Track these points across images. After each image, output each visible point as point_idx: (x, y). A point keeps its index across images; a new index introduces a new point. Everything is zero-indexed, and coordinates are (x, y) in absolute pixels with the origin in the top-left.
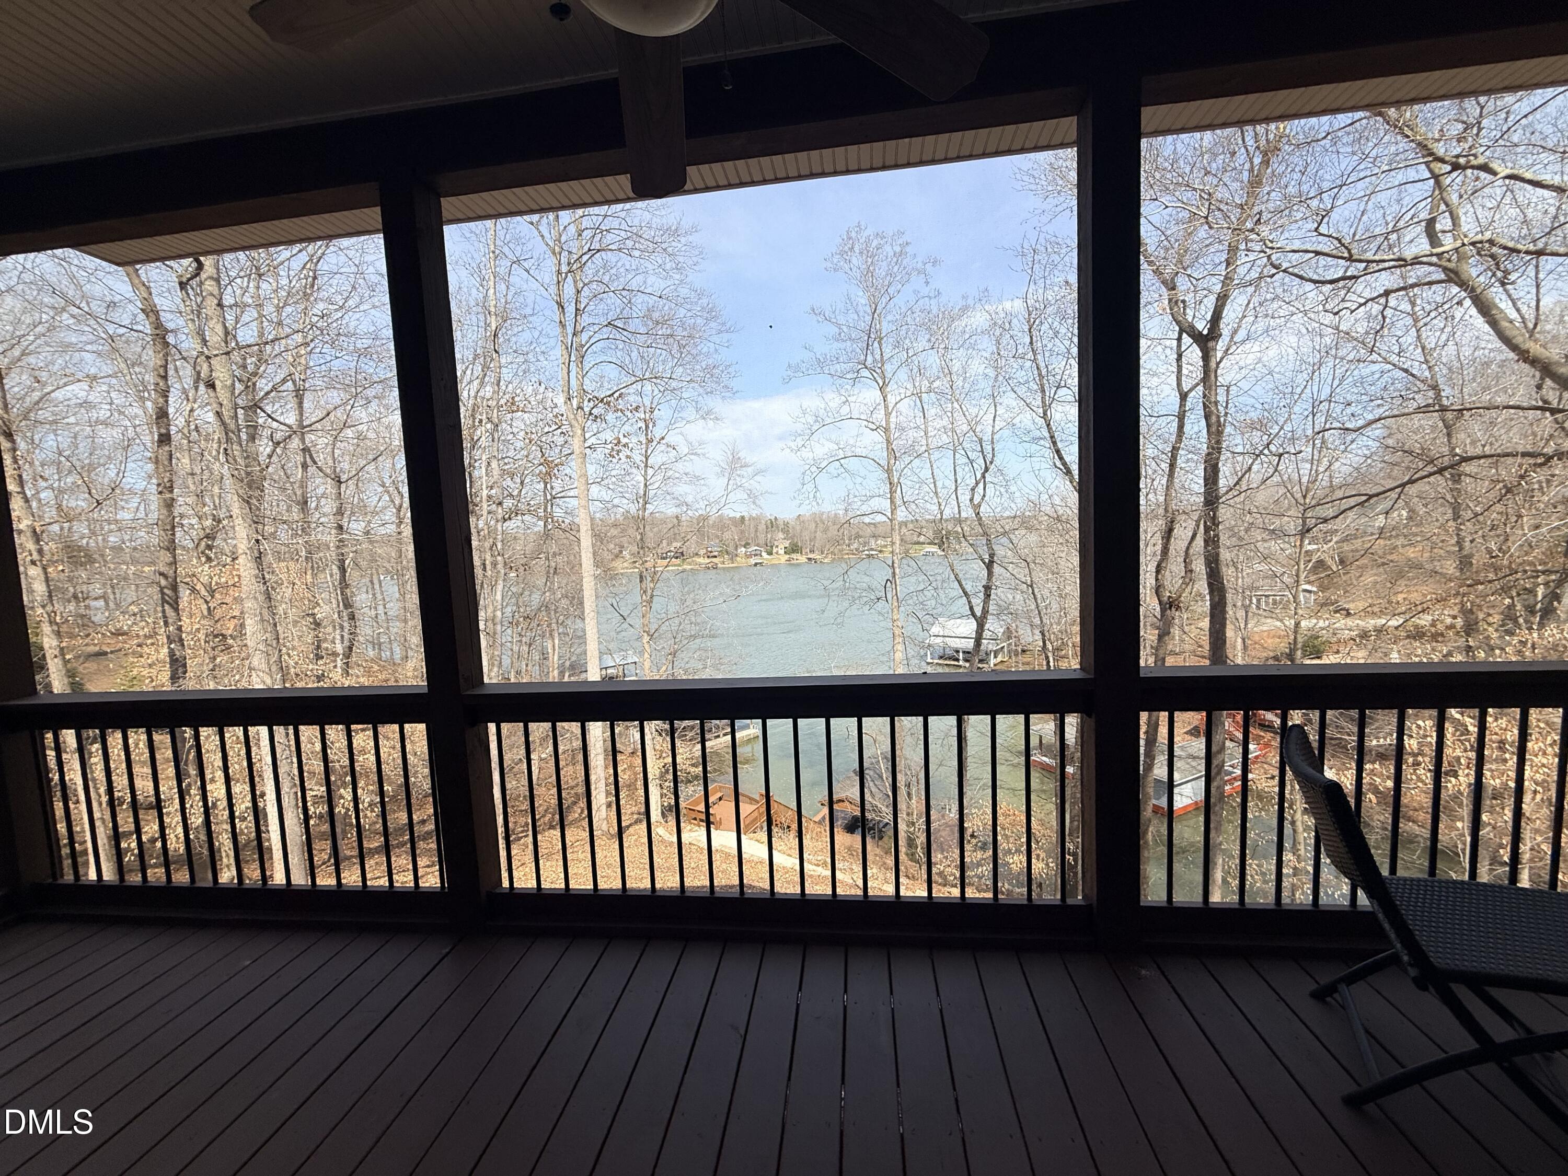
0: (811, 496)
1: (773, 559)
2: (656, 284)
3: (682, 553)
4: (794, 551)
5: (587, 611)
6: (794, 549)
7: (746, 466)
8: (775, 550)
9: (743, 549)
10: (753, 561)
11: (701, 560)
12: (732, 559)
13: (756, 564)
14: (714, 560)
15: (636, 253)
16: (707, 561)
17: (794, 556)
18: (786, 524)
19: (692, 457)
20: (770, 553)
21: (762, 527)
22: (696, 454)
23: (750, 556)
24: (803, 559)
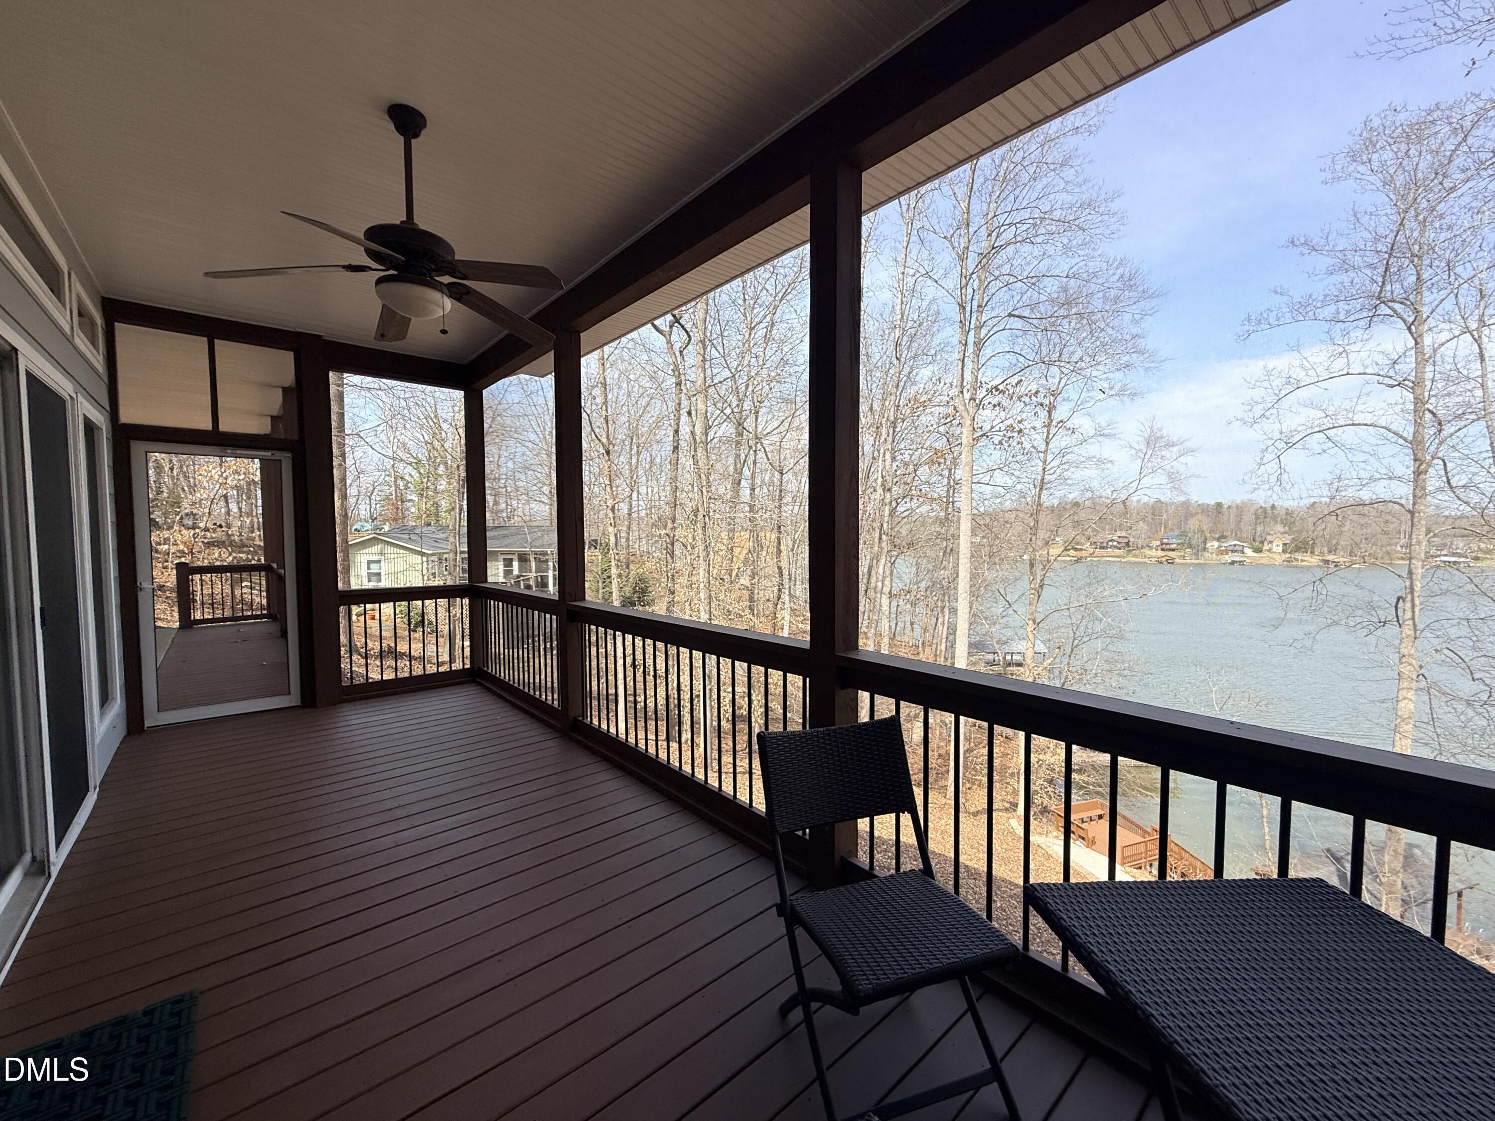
0: (1273, 479)
1: (1263, 558)
2: (1064, 266)
3: (1128, 544)
4: (1297, 549)
5: (960, 592)
6: (1300, 546)
7: (1170, 445)
8: (1266, 547)
9: (1216, 544)
10: (1228, 558)
11: (1153, 553)
12: (1196, 554)
13: (1233, 563)
14: (1171, 554)
15: (1039, 239)
16: (1160, 553)
17: (1299, 556)
18: (1289, 513)
19: (1101, 439)
20: (1258, 550)
21: (1248, 517)
22: (1104, 435)
23: (1226, 552)
24: (1312, 560)
